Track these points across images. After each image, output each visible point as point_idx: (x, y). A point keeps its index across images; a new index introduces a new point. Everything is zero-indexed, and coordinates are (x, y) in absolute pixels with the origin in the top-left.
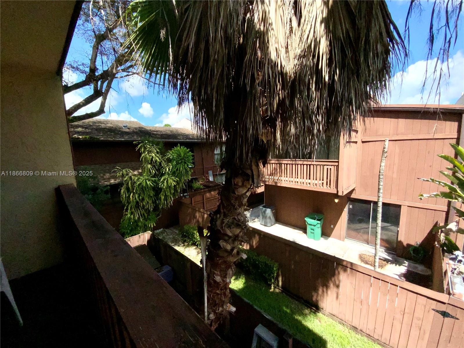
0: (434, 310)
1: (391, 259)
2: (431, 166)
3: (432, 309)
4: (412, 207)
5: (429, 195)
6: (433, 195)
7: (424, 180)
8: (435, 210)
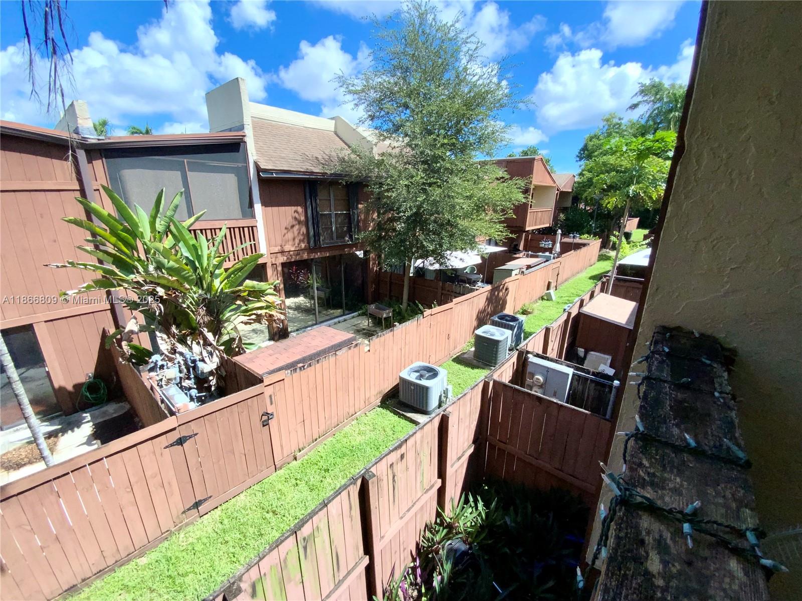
0: (167, 447)
1: (60, 427)
2: (55, 241)
3: (165, 448)
4: (52, 320)
5: (77, 291)
6: (83, 288)
7: (58, 267)
8: (93, 312)
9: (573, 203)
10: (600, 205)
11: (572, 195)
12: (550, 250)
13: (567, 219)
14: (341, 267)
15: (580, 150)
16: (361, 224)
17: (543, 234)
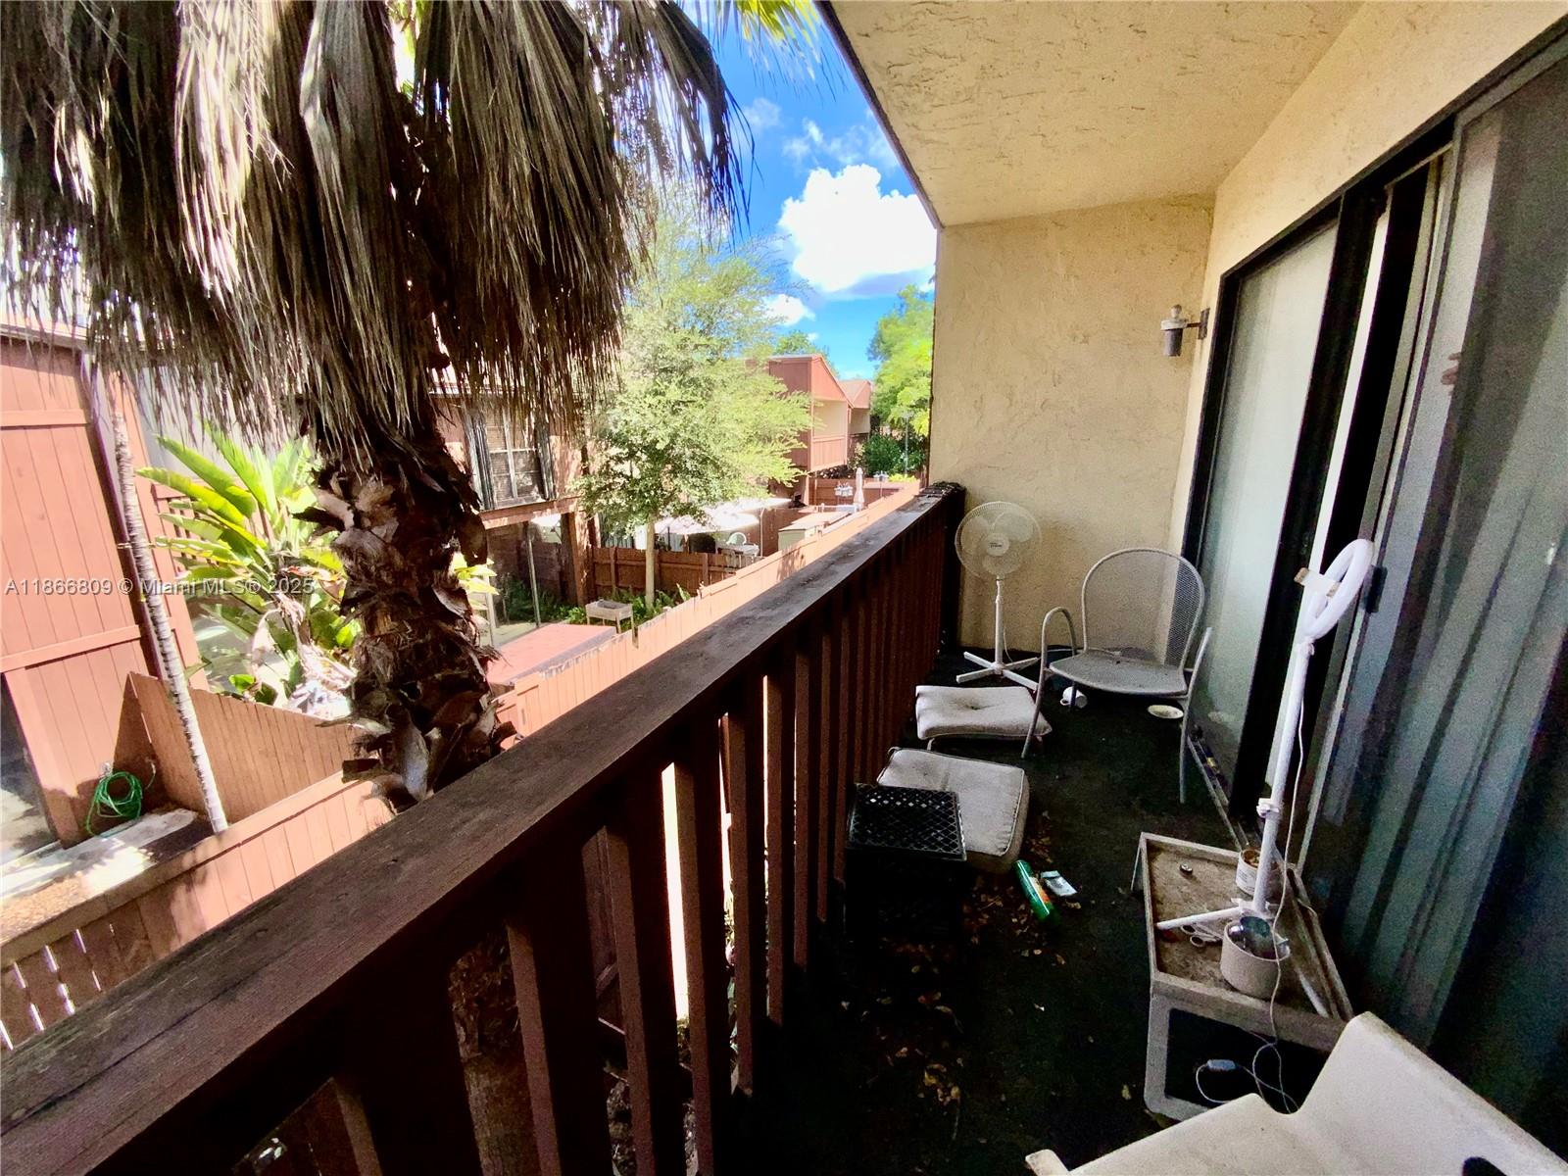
4: (37, 665)
9: (873, 428)
10: (911, 428)
11: (869, 413)
12: (850, 500)
13: (868, 453)
14: (527, 542)
15: (873, 342)
16: (556, 468)
17: (836, 477)
